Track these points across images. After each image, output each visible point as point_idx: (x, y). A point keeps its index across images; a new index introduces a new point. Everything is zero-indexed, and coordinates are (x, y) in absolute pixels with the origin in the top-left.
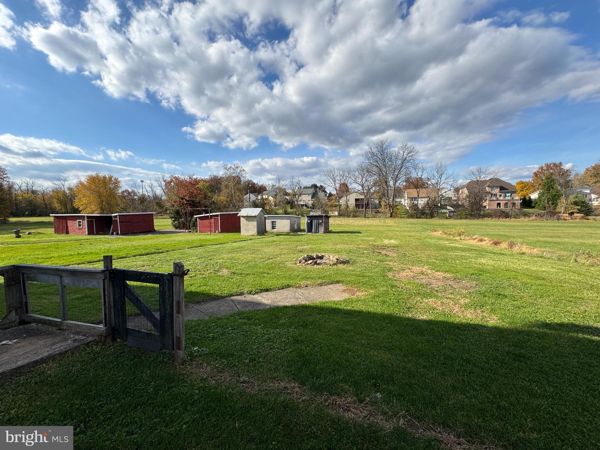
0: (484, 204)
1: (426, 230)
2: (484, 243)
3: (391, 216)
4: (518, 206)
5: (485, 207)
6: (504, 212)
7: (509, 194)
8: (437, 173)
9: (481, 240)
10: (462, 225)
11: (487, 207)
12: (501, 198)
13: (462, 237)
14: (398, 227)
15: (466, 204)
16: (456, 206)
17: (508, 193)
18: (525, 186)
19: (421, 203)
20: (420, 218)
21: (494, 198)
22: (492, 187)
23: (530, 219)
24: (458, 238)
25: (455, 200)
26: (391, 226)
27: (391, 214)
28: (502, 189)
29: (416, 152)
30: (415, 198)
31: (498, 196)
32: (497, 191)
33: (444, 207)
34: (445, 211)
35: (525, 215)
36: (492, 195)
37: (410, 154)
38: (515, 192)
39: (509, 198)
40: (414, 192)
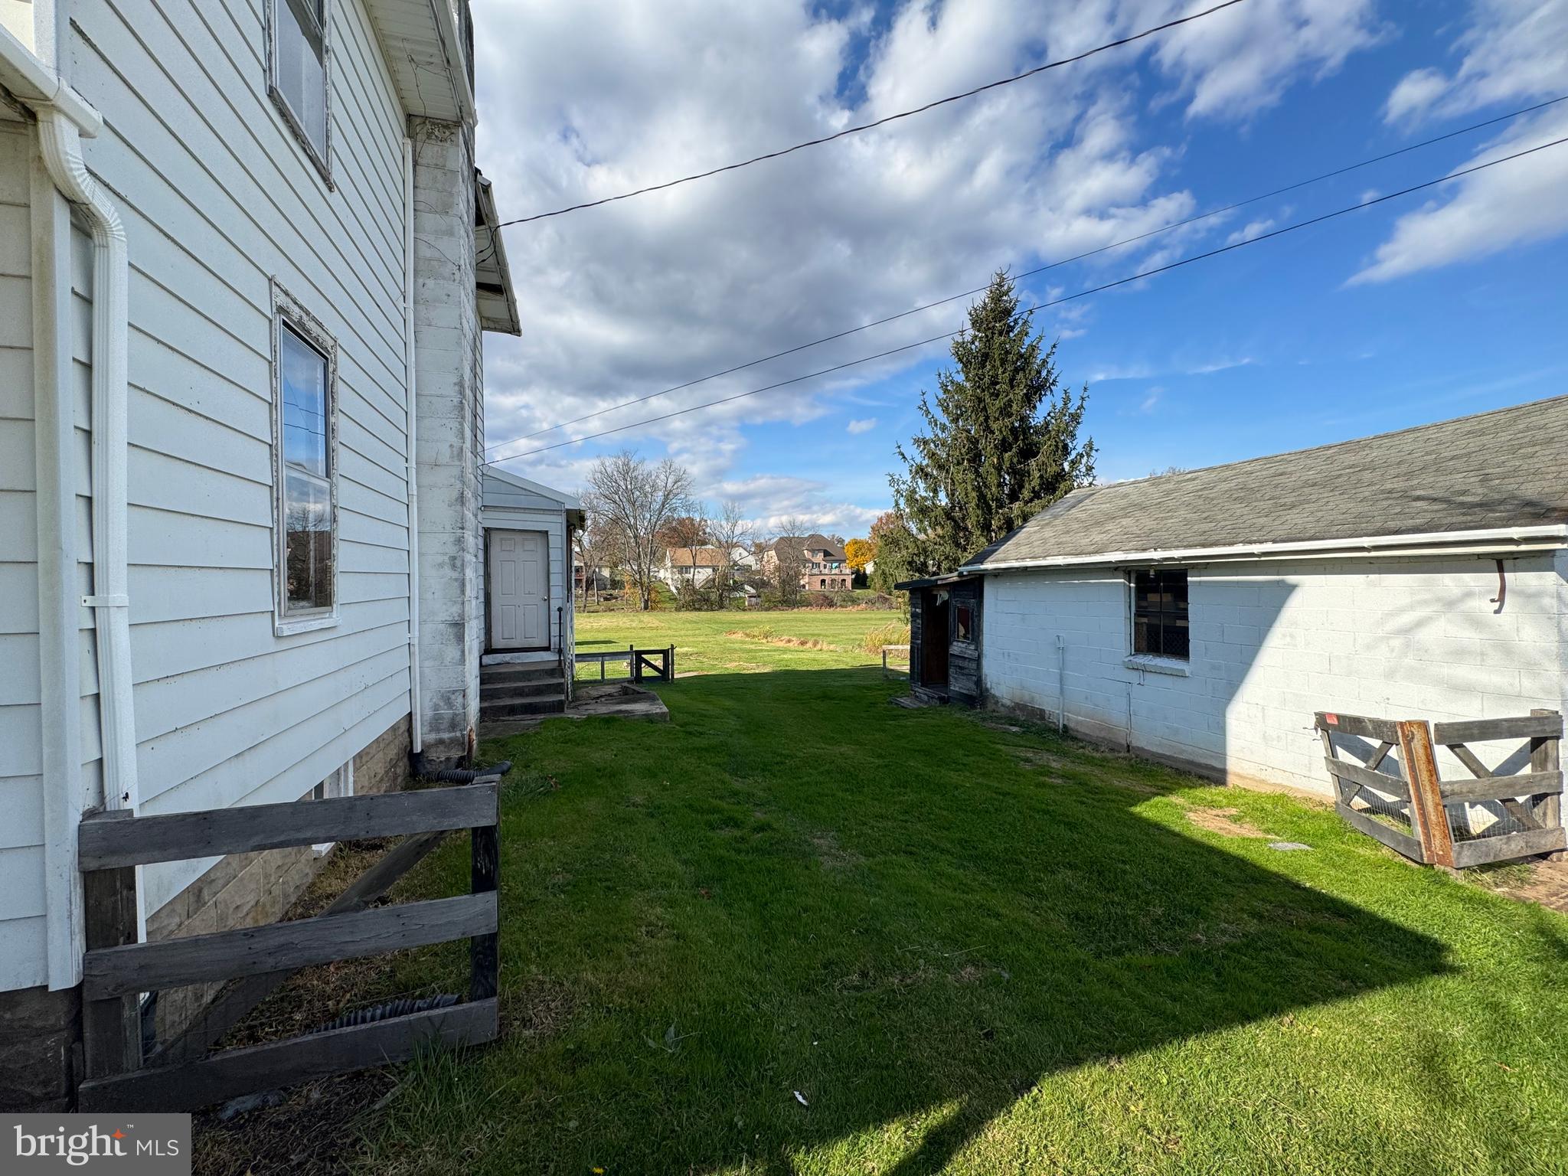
0: (802, 582)
1: (718, 632)
2: (791, 644)
3: (646, 608)
4: (849, 584)
5: (804, 586)
6: (827, 598)
7: (837, 564)
8: (727, 519)
9: (789, 641)
10: (769, 621)
11: (807, 588)
12: (826, 571)
13: (769, 639)
14: (669, 628)
15: (775, 582)
16: (761, 584)
17: (836, 561)
18: (860, 547)
19: (701, 576)
20: (699, 610)
21: (816, 571)
22: (813, 551)
23: (859, 608)
24: (764, 641)
25: (758, 572)
26: (657, 628)
27: (646, 602)
28: (827, 554)
29: (689, 480)
30: (688, 568)
31: (822, 568)
32: (819, 557)
33: (738, 587)
34: (742, 594)
35: (854, 601)
36: (813, 563)
37: (679, 483)
38: (844, 561)
39: (837, 571)
40: (684, 555)
